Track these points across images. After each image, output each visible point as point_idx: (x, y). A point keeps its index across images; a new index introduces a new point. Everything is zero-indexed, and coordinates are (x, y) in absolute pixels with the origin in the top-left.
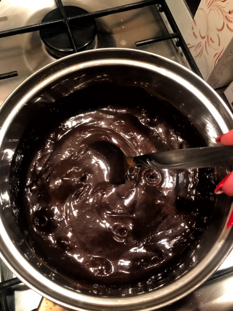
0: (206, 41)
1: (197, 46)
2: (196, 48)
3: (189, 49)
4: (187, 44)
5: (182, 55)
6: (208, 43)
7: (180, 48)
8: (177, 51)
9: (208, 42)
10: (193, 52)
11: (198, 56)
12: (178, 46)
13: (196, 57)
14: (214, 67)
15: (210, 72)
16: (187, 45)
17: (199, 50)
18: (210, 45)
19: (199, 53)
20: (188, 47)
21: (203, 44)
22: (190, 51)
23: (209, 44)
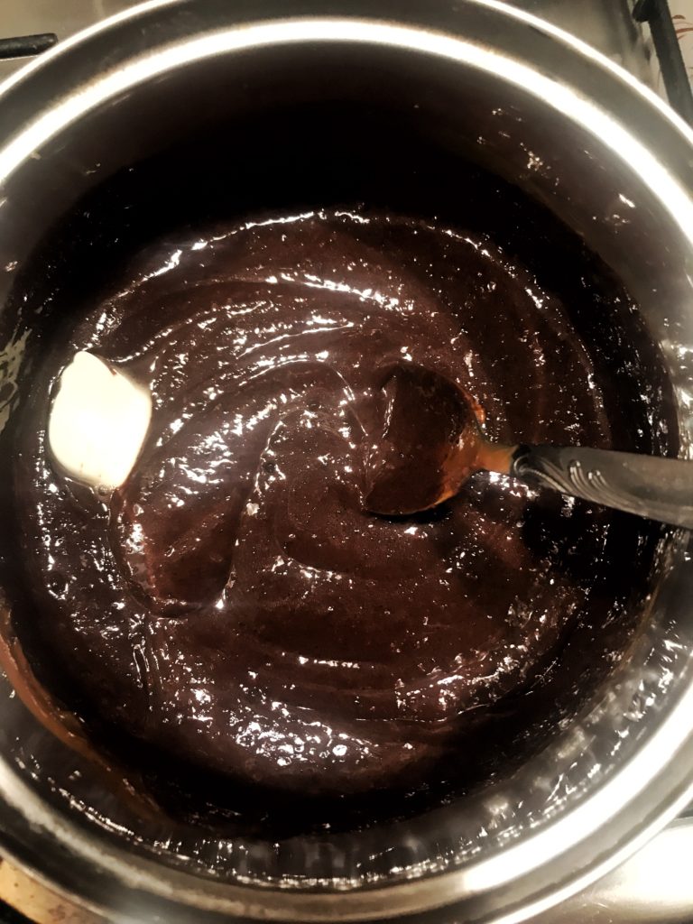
3: (678, 35)
4: (673, 15)
7: (646, 27)
12: (641, 19)
16: (674, 21)
20: (677, 27)
22: (680, 42)
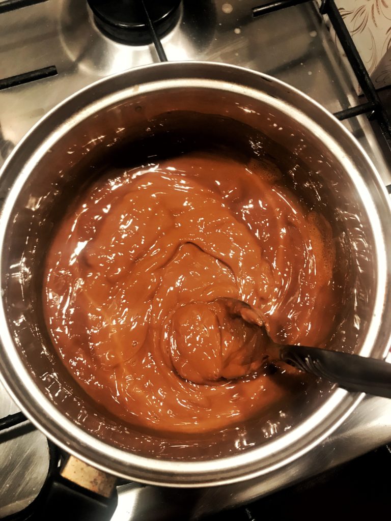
0: (373, 5)
1: (357, 13)
2: (356, 15)
3: (343, 17)
4: (338, 8)
5: (328, 29)
6: (378, 9)
7: (326, 17)
8: (320, 20)
9: (377, 5)
10: (350, 24)
11: (357, 29)
12: (323, 13)
13: (355, 32)
14: (386, 51)
15: (379, 60)
16: (340, 11)
17: (359, 20)
18: (381, 12)
19: (361, 25)
20: (341, 14)
21: (368, 9)
22: (344, 20)
23: (380, 10)
